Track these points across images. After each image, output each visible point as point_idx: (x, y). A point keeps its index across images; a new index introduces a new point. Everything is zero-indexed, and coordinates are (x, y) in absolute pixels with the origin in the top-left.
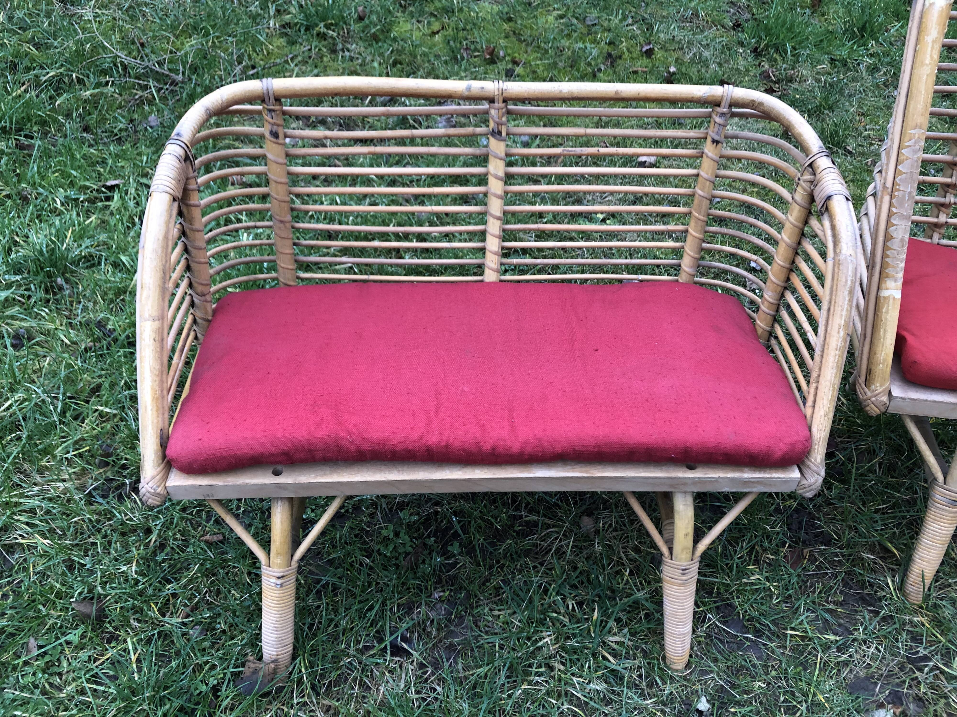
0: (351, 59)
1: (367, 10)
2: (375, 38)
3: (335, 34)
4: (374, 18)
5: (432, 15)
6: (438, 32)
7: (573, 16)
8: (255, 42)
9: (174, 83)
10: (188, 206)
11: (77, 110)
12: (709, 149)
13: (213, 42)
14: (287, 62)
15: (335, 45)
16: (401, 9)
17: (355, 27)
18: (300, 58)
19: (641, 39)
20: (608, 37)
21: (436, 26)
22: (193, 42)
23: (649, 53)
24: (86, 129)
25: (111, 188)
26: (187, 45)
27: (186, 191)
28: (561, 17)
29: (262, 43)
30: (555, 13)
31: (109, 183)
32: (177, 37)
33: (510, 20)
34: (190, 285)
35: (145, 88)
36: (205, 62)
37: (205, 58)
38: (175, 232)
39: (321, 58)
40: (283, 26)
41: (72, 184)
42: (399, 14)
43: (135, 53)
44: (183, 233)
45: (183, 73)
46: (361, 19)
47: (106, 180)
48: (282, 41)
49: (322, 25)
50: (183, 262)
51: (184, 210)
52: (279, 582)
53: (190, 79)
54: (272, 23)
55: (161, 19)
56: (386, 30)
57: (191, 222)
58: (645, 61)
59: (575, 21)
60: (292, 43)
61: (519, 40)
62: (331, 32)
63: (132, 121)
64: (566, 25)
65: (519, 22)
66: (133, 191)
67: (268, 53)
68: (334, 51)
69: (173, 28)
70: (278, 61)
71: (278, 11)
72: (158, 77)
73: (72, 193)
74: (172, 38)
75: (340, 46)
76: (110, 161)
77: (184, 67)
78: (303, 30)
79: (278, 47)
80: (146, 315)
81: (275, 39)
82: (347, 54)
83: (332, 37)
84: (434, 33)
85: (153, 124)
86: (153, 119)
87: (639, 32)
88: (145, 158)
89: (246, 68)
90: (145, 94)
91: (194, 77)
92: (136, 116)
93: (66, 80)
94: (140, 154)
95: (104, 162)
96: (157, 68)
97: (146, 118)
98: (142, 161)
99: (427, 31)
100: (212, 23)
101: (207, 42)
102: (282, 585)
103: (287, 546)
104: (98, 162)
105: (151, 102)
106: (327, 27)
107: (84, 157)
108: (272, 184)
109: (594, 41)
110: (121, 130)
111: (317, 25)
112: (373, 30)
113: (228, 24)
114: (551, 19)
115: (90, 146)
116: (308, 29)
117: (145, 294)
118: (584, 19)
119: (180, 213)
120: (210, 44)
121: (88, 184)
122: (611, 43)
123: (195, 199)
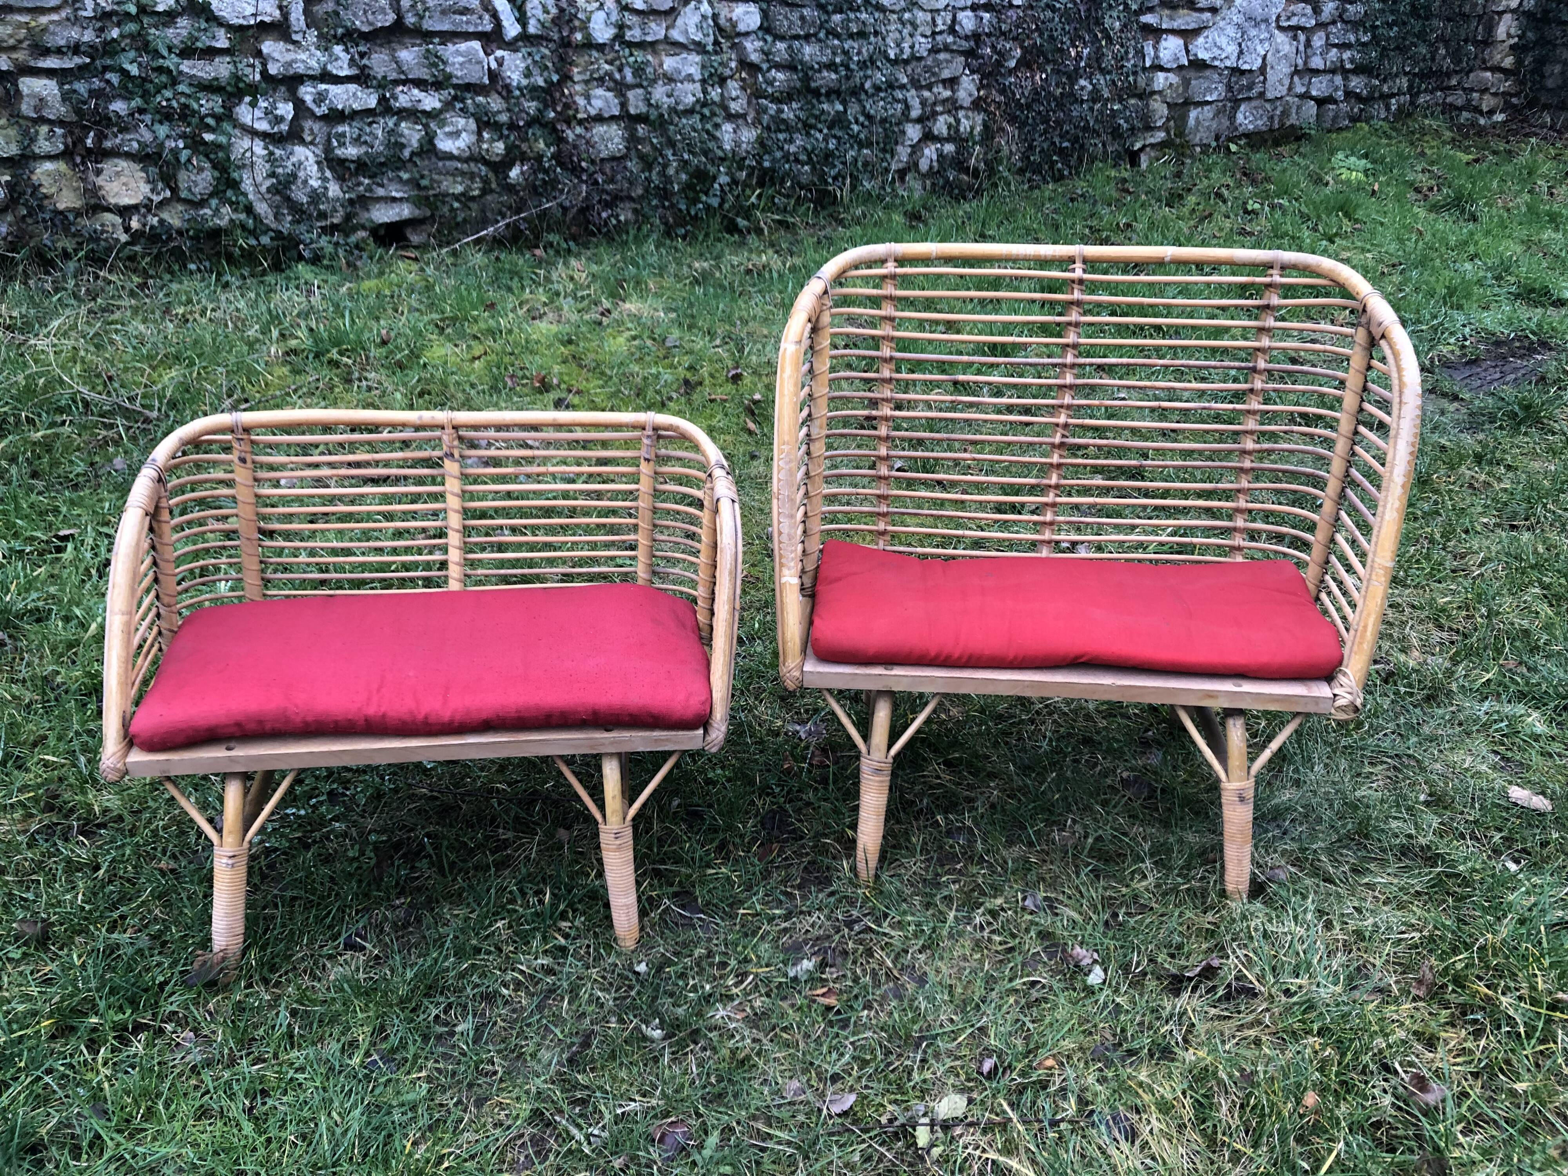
0: (369, 389)
1: (393, 334)
2: (400, 366)
3: (350, 362)
4: (401, 341)
5: (475, 337)
6: (479, 358)
7: (649, 337)
8: (251, 373)
9: (147, 420)
10: (159, 521)
11: (24, 453)
12: (645, 469)
13: (199, 373)
14: (288, 394)
15: (350, 373)
16: (437, 331)
17: (375, 352)
18: (305, 390)
19: (730, 363)
20: (687, 361)
21: (478, 350)
22: (174, 374)
23: (736, 378)
24: (34, 475)
25: (65, 538)
26: (166, 378)
27: (157, 508)
28: (634, 338)
29: (259, 373)
30: (627, 334)
31: (61, 533)
32: (154, 368)
33: (570, 342)
34: (157, 597)
35: (111, 426)
36: (187, 396)
37: (188, 391)
38: (146, 545)
39: (331, 389)
40: (287, 354)
41: (16, 536)
42: (434, 337)
43: (100, 388)
44: (153, 547)
45: (159, 410)
46: (384, 343)
47: (59, 529)
48: (285, 370)
49: (335, 351)
50: (151, 574)
51: (155, 525)
52: (230, 862)
53: (168, 416)
54: (273, 350)
55: (134, 348)
56: (415, 355)
57: (160, 537)
58: (730, 387)
59: (649, 343)
60: (296, 372)
61: (580, 366)
62: (345, 359)
63: (92, 464)
64: (640, 348)
65: (582, 344)
66: (91, 541)
67: (266, 384)
68: (348, 381)
69: (150, 357)
70: (278, 393)
71: (282, 335)
72: (127, 414)
73: (17, 545)
74: (148, 370)
75: (356, 375)
76: (64, 509)
77: (161, 403)
78: (311, 356)
79: (279, 378)
80: (116, 610)
81: (276, 368)
82: (364, 383)
83: (346, 365)
84: (474, 359)
85: (118, 467)
86: (119, 462)
87: (725, 355)
88: (107, 505)
89: (239, 401)
90: (111, 433)
91: (172, 414)
92: (97, 459)
93: (11, 420)
94: (100, 501)
95: (56, 511)
96: (128, 405)
97: (110, 461)
98: (103, 508)
99: (466, 356)
100: (199, 351)
101: (191, 374)
102: (233, 865)
103: (239, 825)
104: (47, 511)
105: (117, 443)
106: (341, 353)
107: (32, 506)
108: (240, 505)
109: (672, 366)
110: (78, 475)
111: (328, 351)
112: (399, 356)
113: (218, 351)
114: (621, 340)
115: (40, 493)
116: (317, 356)
117: (116, 591)
118: (664, 341)
119: (151, 529)
120: (195, 375)
121: (34, 534)
122: (691, 368)
123: (165, 516)
